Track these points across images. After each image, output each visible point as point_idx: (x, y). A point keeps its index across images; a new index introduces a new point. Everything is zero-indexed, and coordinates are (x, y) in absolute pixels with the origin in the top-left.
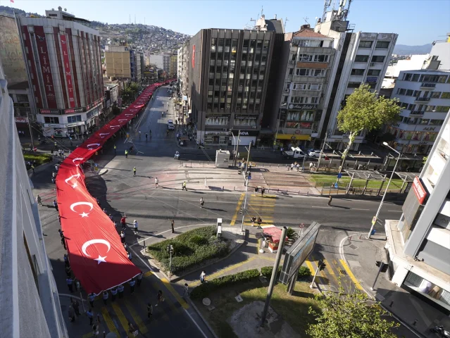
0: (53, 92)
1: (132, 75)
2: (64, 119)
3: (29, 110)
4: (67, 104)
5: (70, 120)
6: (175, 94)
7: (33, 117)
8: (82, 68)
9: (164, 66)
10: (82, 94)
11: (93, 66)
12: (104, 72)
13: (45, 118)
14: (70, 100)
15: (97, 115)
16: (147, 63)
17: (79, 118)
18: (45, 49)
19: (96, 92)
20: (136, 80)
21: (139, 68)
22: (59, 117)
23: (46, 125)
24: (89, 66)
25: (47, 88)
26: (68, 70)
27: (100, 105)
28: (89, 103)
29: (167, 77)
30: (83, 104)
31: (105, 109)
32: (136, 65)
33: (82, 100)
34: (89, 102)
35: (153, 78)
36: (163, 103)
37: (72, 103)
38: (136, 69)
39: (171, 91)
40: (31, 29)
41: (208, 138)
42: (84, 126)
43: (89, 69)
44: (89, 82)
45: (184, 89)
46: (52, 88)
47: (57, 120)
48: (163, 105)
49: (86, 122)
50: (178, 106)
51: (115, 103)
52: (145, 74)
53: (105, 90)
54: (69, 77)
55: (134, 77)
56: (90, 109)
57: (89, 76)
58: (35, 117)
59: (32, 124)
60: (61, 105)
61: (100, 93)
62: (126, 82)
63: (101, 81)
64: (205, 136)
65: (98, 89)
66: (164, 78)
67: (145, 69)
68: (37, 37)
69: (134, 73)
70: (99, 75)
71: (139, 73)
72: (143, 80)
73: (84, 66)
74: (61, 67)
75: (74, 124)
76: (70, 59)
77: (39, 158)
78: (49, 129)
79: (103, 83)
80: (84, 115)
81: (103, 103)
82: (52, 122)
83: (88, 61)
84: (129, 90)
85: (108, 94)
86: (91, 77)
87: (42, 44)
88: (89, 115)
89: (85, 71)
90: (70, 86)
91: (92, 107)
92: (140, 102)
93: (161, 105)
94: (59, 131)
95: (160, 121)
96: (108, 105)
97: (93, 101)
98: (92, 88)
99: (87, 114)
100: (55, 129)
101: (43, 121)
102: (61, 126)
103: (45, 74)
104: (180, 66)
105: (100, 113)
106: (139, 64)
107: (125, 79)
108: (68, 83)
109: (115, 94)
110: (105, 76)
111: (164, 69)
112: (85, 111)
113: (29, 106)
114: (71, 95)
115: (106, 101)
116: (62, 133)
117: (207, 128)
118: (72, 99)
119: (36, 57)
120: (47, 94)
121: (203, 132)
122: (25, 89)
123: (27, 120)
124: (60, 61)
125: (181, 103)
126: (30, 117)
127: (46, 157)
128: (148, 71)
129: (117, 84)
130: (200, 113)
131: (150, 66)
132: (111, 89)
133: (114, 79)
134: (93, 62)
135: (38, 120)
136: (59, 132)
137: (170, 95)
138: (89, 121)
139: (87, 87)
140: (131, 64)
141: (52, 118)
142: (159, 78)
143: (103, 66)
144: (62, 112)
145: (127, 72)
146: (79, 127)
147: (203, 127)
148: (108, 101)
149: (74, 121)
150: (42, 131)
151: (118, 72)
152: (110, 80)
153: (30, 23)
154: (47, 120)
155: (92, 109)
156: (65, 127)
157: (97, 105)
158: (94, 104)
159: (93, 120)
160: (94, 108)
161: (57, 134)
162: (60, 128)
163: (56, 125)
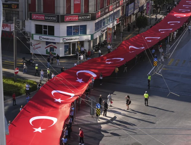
2: (61, 29)
3: (18, 13)
4: (70, 7)
5: (70, 31)
7: (21, 24)
13: (36, 25)
14: (74, 1)
15: (111, 26)
17: (83, 29)
22: (56, 25)
23: (36, 37)
27: (118, 11)
28: (102, 7)
30: (92, 9)
31: (125, 17)
33: (92, 2)
34: (102, 5)
37: (77, 6)
42: (89, 41)
47: (51, 31)
49: (92, 36)
51: (141, 9)
56: (102, 16)
59: (18, 34)
60: (61, 9)
75: (76, 39)
77: (19, 84)
78: (39, 42)
80: (91, 26)
81: (123, 9)
82: (45, 33)
88: (98, 26)
91: (105, 13)
92: (184, 8)
94: (52, 46)
96: (130, 12)
97: (109, 3)
99: (96, 24)
100: (47, 43)
101: (33, 31)
102: (57, 40)
105: (115, 23)
112: (93, 18)
113: (18, 7)
115: (128, 5)
116: (56, 51)
118: (77, 1)
123: (12, 28)
126: (17, 23)
127: (30, 84)
135: (27, 29)
136: (52, 49)
138: (97, 36)
141: (45, 27)
144: (61, 19)
146: (82, 43)
148: (131, 6)
149: (76, 34)
150: (29, 45)
154: (39, 30)
155: (105, 17)
156: (61, 41)
157: (113, 10)
158: (108, 8)
159: (104, 33)
160: (108, 14)
161: (49, 51)
162: (55, 43)
163: (50, 38)
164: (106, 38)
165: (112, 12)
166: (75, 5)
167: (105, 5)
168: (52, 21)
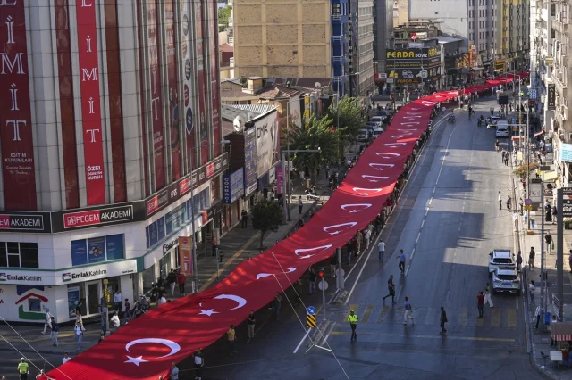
0: (27, 145)
1: (336, 67)
2: (56, 248)
4: (76, 188)
5: (80, 254)
6: (523, 138)
8: (141, 50)
9: (473, 26)
10: (133, 149)
11: (186, 40)
12: (226, 61)
14: (86, 174)
15: (187, 232)
16: (400, 18)
17: (116, 247)
19: (191, 140)
20: (352, 88)
21: (366, 39)
22: (42, 241)
24: (169, 41)
25: (6, 132)
26: (88, 61)
27: (204, 192)
28: (161, 184)
29: (487, 66)
30: (134, 192)
31: (222, 208)
32: (352, 29)
33: (134, 173)
34: (161, 180)
35: (423, 74)
36: (469, 176)
37: (96, 187)
38: (353, 42)
39: (502, 125)
42: (133, 276)
43: (169, 53)
44: (167, 101)
45: (560, 115)
46: (26, 130)
47: (29, 256)
48: (468, 186)
49: (140, 261)
50: (536, 188)
51: (263, 183)
52: (390, 62)
53: (225, 131)
54: (90, 88)
55: (345, 77)
56: (162, 207)
57: (165, 80)
60: (53, 196)
61: (206, 145)
62: (312, 94)
63: (210, 93)
65: (197, 127)
66: (470, 74)
67: (391, 41)
69: (344, 58)
70: (204, 74)
71: (366, 58)
72: (380, 84)
73: (152, 43)
74: (64, 51)
75: (97, 271)
76: (101, 20)
79: (217, 104)
80: (134, 236)
81: (215, 187)
82: (14, 263)
83: (169, 23)
84: (322, 126)
85: (237, 148)
86: (174, 83)
88: (154, 235)
89: (152, 60)
90: (92, 121)
91: (171, 201)
92: (373, 171)
93: (460, 183)
94: (34, 297)
95: (453, 256)
96: (236, 192)
97: (178, 173)
98: (176, 126)
99: (150, 230)
100: (21, 289)
102: (46, 280)
103: (6, 79)
104: (541, 23)
105: (199, 223)
106: (365, 20)
107: (309, 83)
108: (86, 109)
109: (264, 148)
110: (229, 75)
111: (474, 36)
112: (140, 214)
114: (94, 156)
115: (227, 175)
118: (95, 172)
120: (4, 155)
124: (63, 31)
125: (548, 176)
128: (405, 48)
129: (277, 106)
131: (412, 29)
132: (249, 126)
133: (264, 87)
134: (184, 25)
136: (34, 304)
137: (501, 140)
138: (153, 259)
139: (155, 123)
140: (336, 26)
141: (13, 246)
142: (452, 72)
143: (222, 36)
144: (54, 223)
145: (315, 57)
146: (114, 282)
148: (237, 176)
149: (96, 259)
151: (281, 59)
152: (249, 91)
155: (170, 209)
156: (59, 281)
157: (190, 190)
158: (178, 186)
159: (172, 251)
160: (179, 203)
161: (26, 309)
162: (41, 288)
163: (27, 275)
164: (178, 263)
165: (188, 196)
166: (90, 184)
167: (170, 179)
168: (31, 230)
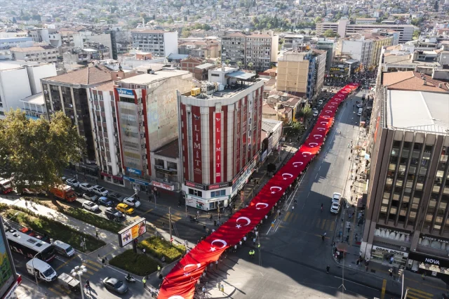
0: (200, 167)
2: (207, 194)
3: (176, 178)
4: (213, 179)
7: (179, 186)
8: (234, 140)
10: (230, 168)
13: (190, 190)
14: (216, 175)
17: (223, 193)
18: (199, 127)
22: (203, 191)
23: (190, 197)
25: (195, 163)
26: (218, 146)
28: (238, 172)
30: (229, 178)
33: (230, 174)
34: (238, 170)
37: (218, 178)
40: (188, 109)
41: (376, 253)
42: (227, 199)
44: (242, 148)
46: (200, 164)
47: (200, 194)
49: (229, 196)
54: (218, 153)
56: (237, 179)
58: (181, 186)
60: (206, 180)
61: (254, 151)
63: (258, 135)
64: (372, 251)
68: (193, 116)
74: (211, 144)
76: (223, 135)
82: (196, 194)
87: (197, 122)
90: (218, 162)
91: (241, 175)
94: (201, 203)
99: (233, 186)
101: (187, 192)
102: (203, 201)
103: (195, 150)
108: (217, 158)
112: (230, 185)
113: (176, 174)
114: (218, 170)
117: (376, 241)
118: (218, 175)
119: (190, 133)
120: (194, 168)
121: (370, 246)
122: (175, 158)
123: (172, 188)
124: (211, 138)
126: (176, 185)
130: (368, 222)
135: (183, 190)
136: (201, 205)
138: (234, 193)
139: (237, 156)
141: (196, 191)
144: (207, 188)
147: (371, 239)
149: (217, 196)
150: (185, 200)
153: (189, 103)
154: (191, 192)
156: (207, 202)
161: (199, 206)
163: (199, 199)
168: (201, 189)
